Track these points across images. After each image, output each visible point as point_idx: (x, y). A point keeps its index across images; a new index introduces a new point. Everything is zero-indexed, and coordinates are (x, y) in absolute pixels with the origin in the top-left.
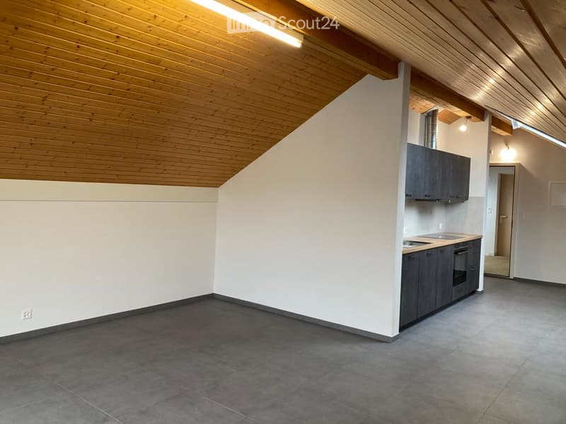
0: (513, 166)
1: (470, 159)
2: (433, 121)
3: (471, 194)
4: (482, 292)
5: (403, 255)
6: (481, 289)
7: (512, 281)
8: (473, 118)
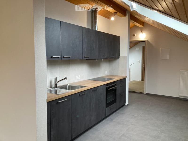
0: (144, 42)
1: (120, 37)
2: (95, 15)
3: (121, 55)
4: (128, 105)
5: (48, 103)
6: (127, 103)
7: (145, 95)
8: (118, 13)
